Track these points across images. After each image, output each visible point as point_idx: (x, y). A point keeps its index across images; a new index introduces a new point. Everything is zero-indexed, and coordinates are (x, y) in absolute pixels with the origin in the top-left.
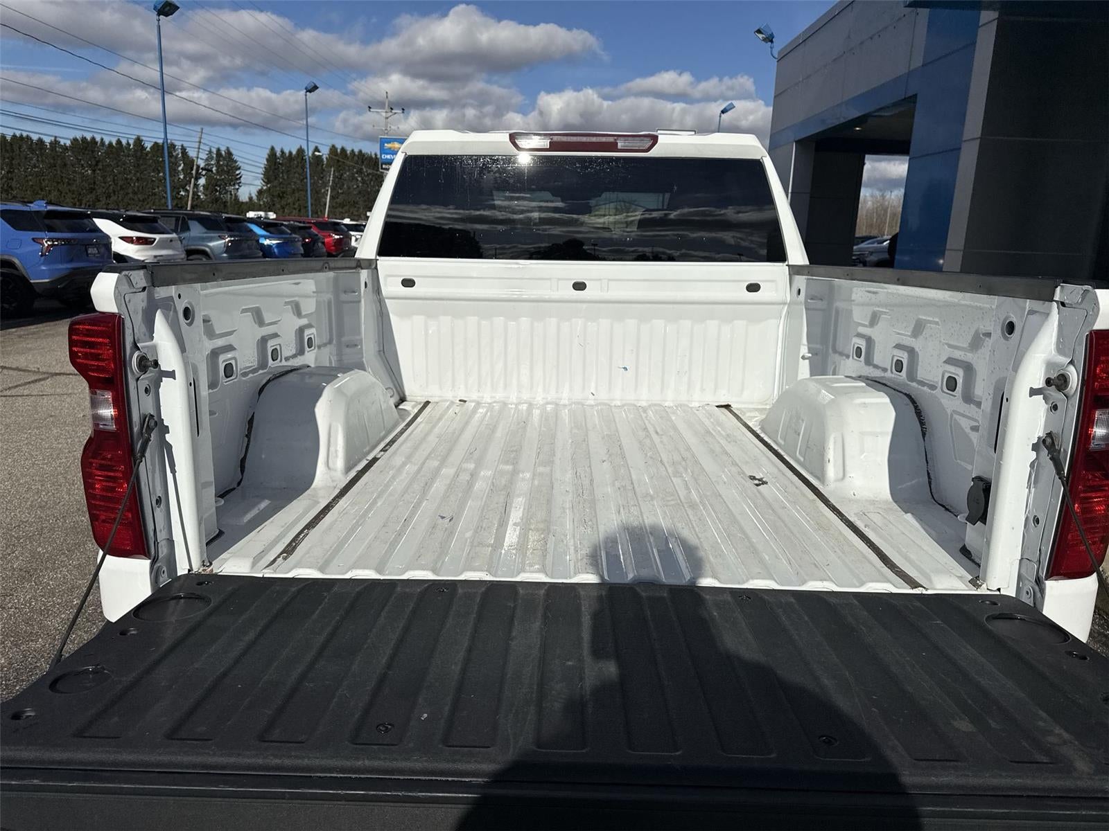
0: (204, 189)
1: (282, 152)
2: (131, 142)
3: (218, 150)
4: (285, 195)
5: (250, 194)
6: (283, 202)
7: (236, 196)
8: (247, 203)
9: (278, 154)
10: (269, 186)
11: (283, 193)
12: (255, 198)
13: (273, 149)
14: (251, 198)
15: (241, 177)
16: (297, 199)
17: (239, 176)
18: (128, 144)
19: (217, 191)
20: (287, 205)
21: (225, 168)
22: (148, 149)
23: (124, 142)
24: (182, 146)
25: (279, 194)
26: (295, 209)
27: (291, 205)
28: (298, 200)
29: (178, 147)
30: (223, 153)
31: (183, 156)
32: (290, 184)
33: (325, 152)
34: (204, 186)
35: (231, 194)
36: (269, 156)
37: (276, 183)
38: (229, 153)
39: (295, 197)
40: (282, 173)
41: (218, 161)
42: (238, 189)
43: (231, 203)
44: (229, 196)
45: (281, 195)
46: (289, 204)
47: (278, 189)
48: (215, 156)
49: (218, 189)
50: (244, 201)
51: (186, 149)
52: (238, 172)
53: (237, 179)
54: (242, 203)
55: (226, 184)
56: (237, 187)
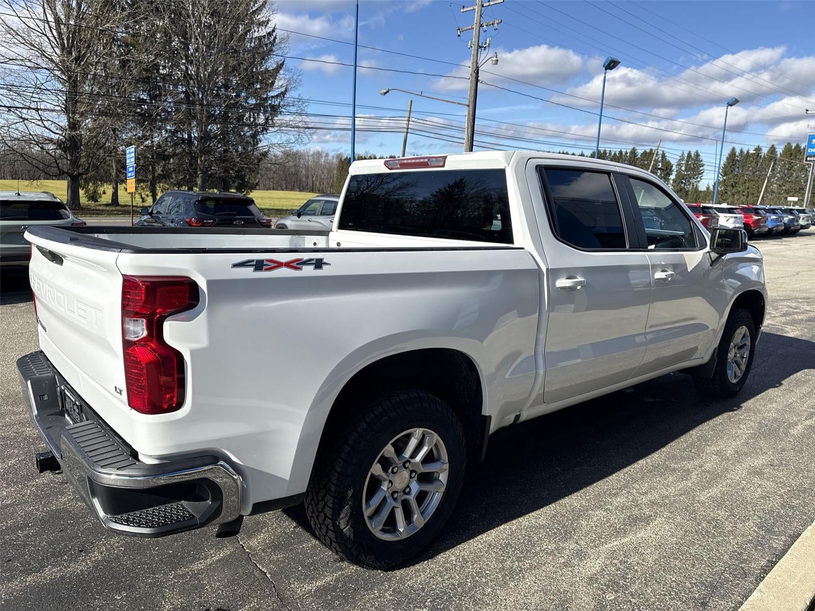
0: (673, 182)
1: (742, 151)
2: (629, 151)
3: (689, 154)
4: (737, 185)
5: (708, 185)
6: (734, 190)
7: (697, 186)
8: (704, 191)
9: (738, 152)
10: (725, 178)
11: (736, 183)
12: (711, 188)
13: (734, 149)
14: (708, 188)
15: (703, 172)
16: (746, 188)
17: (702, 172)
18: (626, 153)
19: (682, 183)
20: (736, 193)
21: (692, 166)
22: (639, 156)
23: (624, 151)
24: (663, 151)
25: (732, 184)
26: (744, 195)
27: (741, 193)
28: (748, 188)
29: (660, 152)
30: (693, 155)
31: (662, 160)
32: (743, 176)
33: (780, 150)
34: (673, 180)
35: (693, 185)
36: (729, 155)
37: (731, 176)
38: (697, 155)
39: (746, 186)
40: (738, 168)
41: (687, 161)
42: (699, 181)
43: (692, 191)
44: (691, 186)
45: (734, 185)
46: (740, 191)
47: (732, 180)
48: (686, 158)
49: (684, 181)
50: (702, 190)
51: (665, 154)
52: (701, 168)
53: (700, 174)
54: (701, 192)
55: (690, 178)
56: (699, 180)
